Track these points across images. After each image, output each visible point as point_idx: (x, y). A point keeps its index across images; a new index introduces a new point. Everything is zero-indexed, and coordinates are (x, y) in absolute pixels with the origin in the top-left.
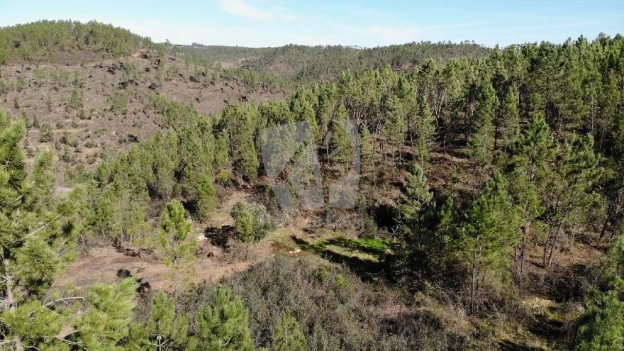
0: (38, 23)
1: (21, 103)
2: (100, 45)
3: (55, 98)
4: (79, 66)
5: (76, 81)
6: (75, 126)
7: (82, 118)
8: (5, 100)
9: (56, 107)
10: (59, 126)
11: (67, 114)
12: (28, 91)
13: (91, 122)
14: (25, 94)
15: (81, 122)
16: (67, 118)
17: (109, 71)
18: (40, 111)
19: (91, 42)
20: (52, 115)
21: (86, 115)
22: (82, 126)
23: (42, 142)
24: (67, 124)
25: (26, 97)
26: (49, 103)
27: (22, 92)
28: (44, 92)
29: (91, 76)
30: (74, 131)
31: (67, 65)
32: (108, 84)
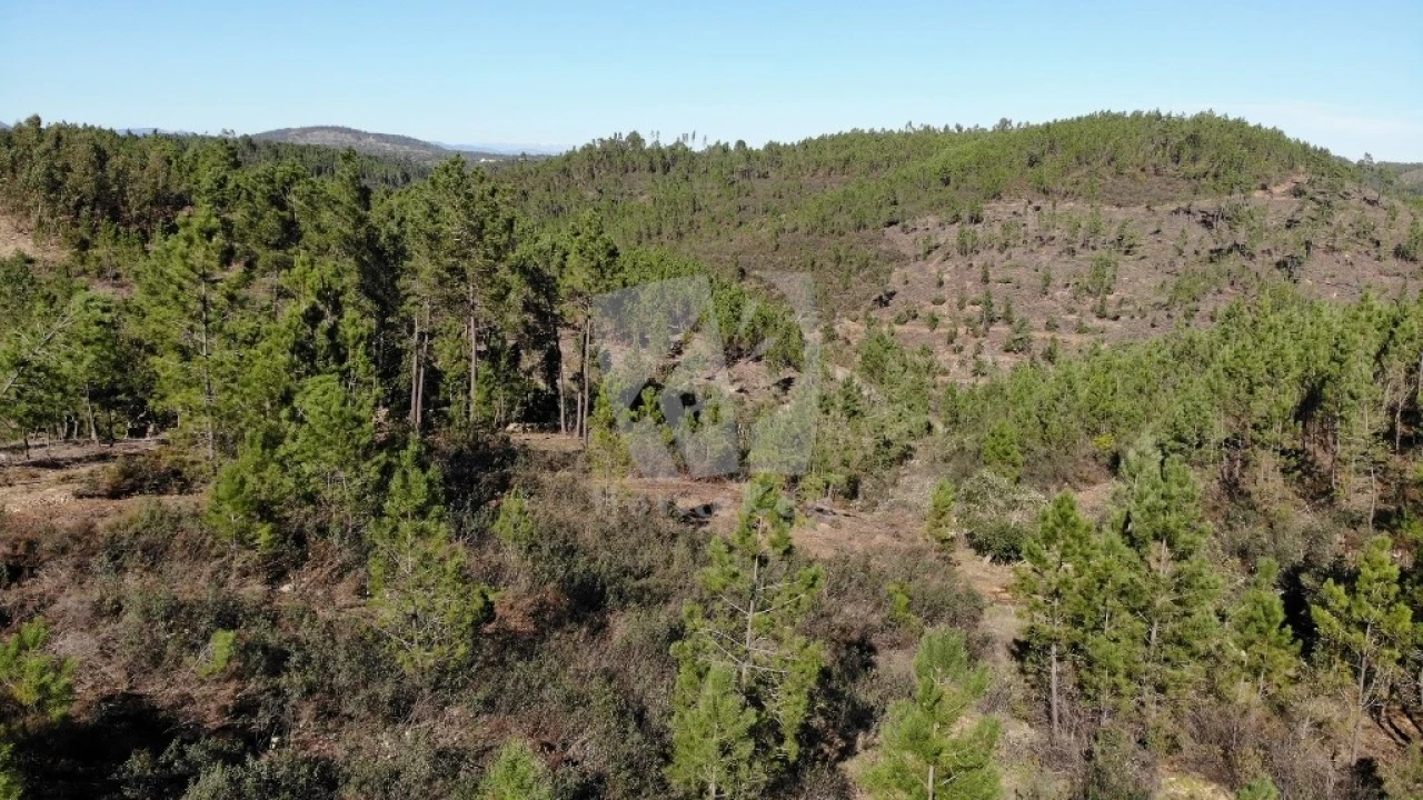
0: (1091, 119)
1: (995, 273)
2: (1202, 165)
3: (1061, 270)
4: (1141, 209)
5: (1120, 240)
6: (1081, 330)
7: (1102, 316)
8: (971, 265)
9: (1057, 288)
10: (1051, 326)
11: (1074, 305)
12: (1017, 253)
13: (1117, 325)
14: (1009, 257)
15: (1097, 323)
16: (1072, 311)
17: (1204, 222)
18: (1026, 292)
19: (1185, 156)
20: (1046, 301)
21: (1110, 311)
22: (1094, 331)
23: (1007, 351)
24: (1067, 323)
25: (1008, 263)
26: (1047, 280)
27: (1006, 253)
28: (1045, 256)
29: (1158, 232)
30: (1075, 339)
31: (1119, 206)
32: (1188, 250)
